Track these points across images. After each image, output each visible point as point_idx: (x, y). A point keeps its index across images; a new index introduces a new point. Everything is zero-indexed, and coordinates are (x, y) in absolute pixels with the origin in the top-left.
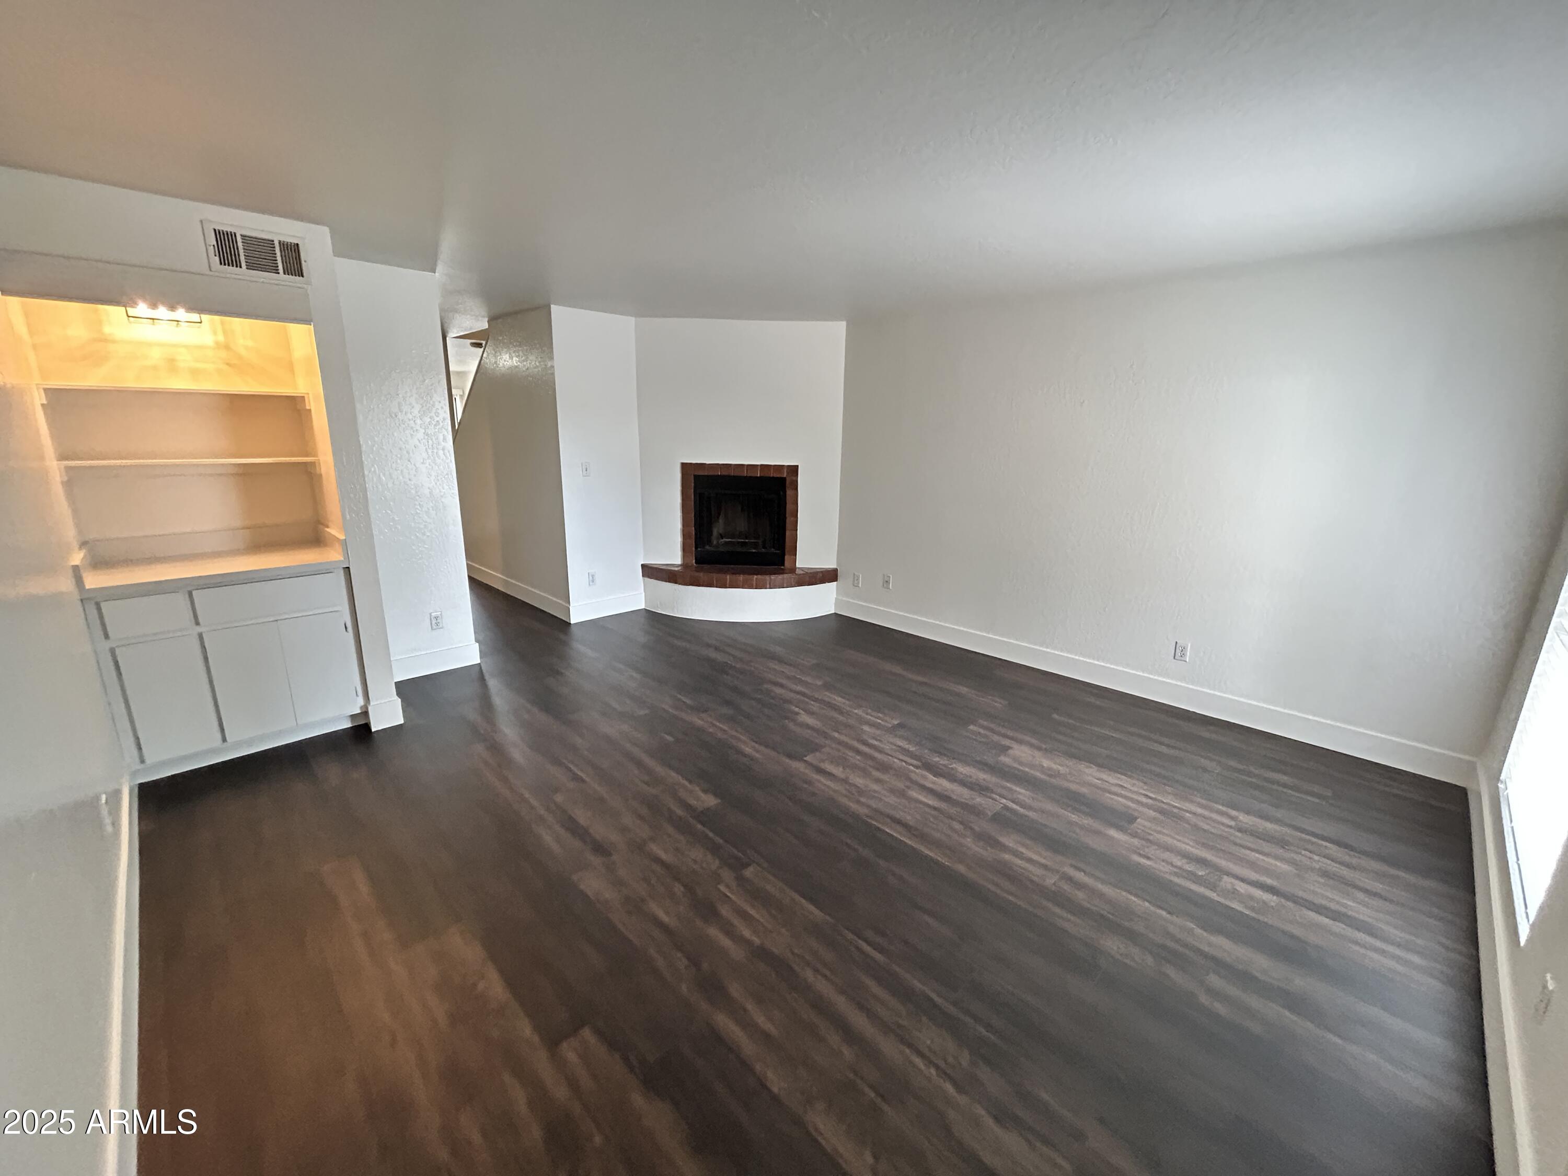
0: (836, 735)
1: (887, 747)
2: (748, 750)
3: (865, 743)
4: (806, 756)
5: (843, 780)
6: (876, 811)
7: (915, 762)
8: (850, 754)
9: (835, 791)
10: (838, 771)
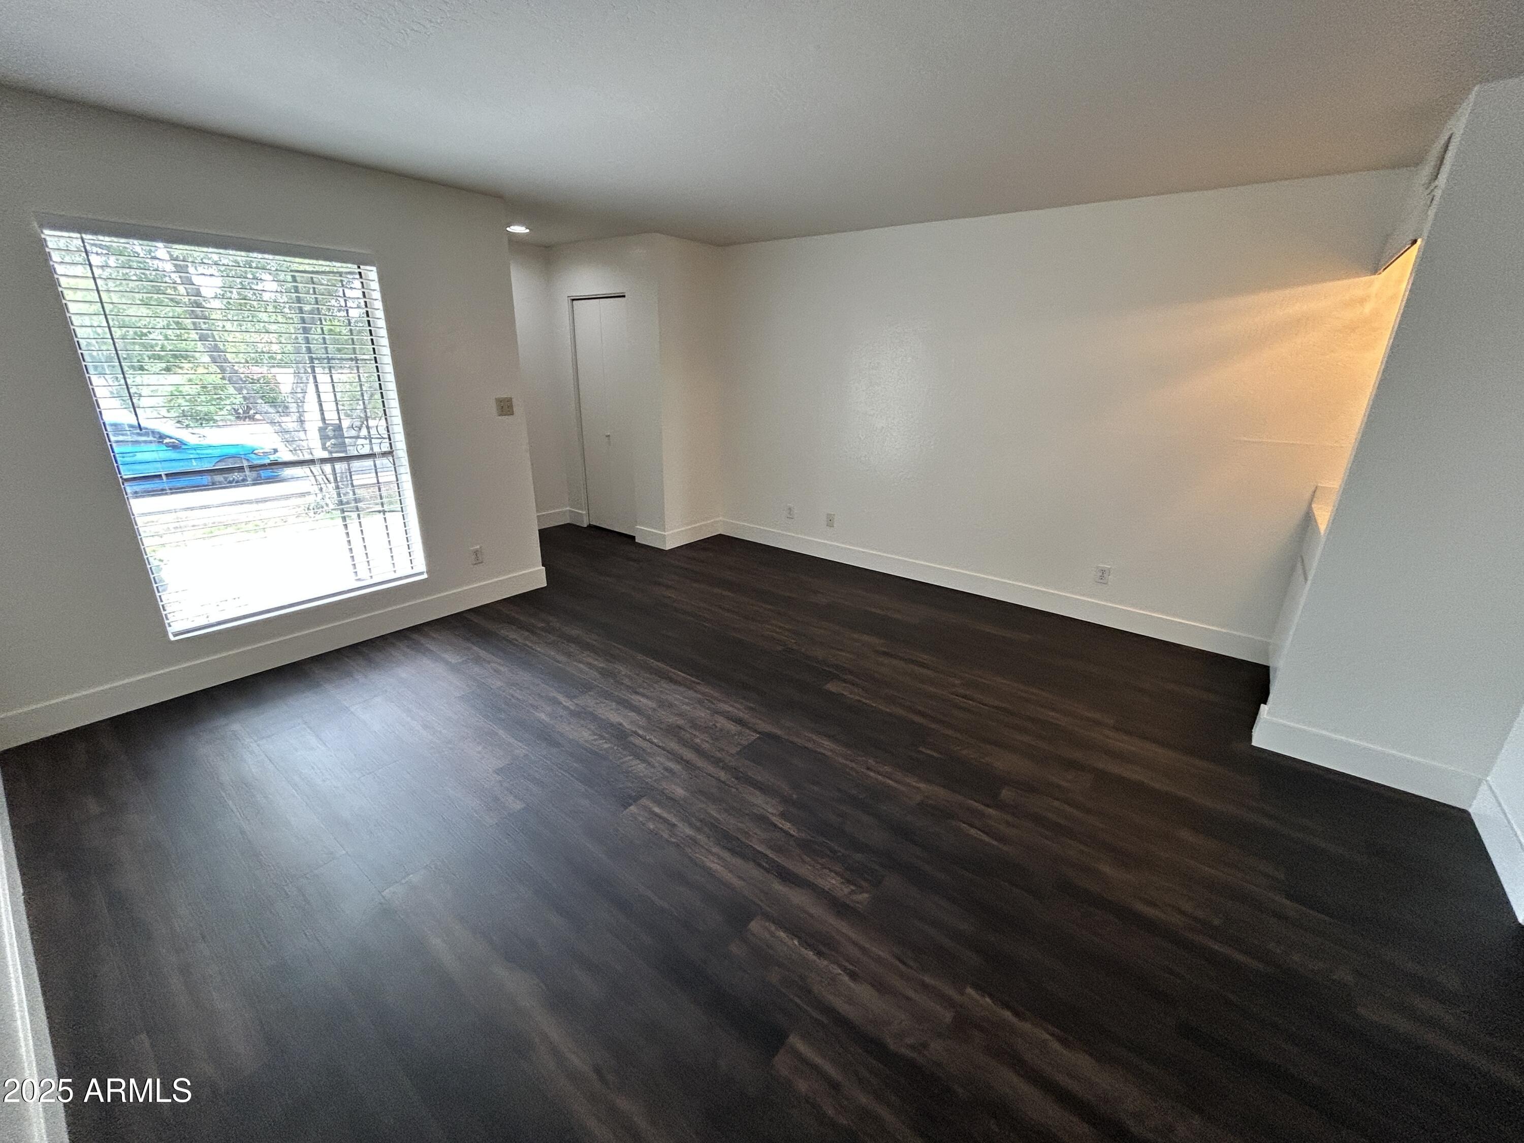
0: (723, 775)
1: (660, 759)
2: (826, 743)
3: (687, 764)
4: (759, 738)
5: (717, 713)
6: (690, 688)
7: (638, 741)
8: (706, 746)
9: (725, 702)
10: (722, 722)
